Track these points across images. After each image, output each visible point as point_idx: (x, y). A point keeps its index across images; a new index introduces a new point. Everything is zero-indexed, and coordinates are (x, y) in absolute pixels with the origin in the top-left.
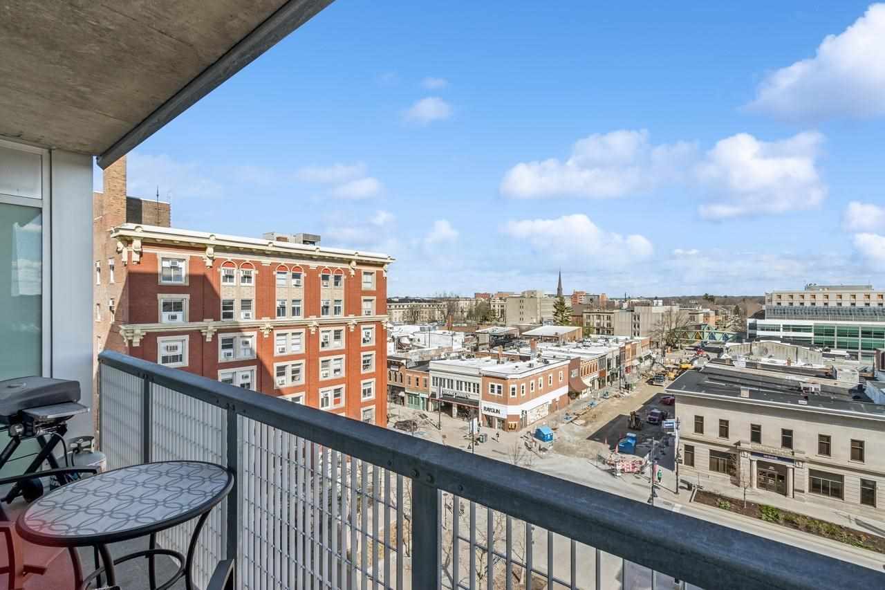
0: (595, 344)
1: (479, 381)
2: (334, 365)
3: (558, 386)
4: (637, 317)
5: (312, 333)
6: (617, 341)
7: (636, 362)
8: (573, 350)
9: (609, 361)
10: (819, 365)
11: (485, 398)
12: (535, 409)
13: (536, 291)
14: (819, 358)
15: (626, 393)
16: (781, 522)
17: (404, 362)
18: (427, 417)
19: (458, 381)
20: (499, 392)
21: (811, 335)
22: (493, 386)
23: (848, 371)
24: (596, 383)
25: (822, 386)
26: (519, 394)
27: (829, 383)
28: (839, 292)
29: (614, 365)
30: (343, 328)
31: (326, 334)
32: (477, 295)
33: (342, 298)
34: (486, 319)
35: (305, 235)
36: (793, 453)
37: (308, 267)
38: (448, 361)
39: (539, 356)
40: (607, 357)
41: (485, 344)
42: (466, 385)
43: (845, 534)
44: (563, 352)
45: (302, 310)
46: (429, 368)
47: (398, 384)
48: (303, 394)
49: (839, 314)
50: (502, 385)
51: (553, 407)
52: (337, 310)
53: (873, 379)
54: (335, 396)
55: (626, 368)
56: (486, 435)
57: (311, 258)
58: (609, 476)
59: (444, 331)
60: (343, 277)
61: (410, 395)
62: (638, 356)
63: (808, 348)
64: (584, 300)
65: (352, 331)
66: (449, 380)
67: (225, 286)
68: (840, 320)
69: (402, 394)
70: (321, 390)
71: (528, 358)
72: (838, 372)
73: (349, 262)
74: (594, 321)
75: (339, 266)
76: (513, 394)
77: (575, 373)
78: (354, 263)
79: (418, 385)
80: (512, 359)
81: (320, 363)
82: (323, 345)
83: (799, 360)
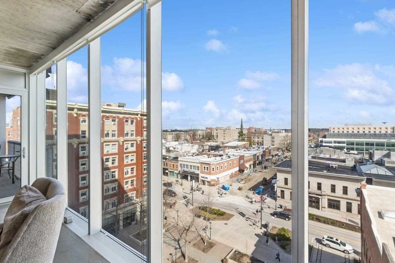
0: (253, 149)
1: (199, 165)
2: (130, 158)
3: (234, 167)
4: (273, 138)
5: (121, 144)
6: (263, 148)
7: (271, 157)
8: (242, 152)
9: (258, 156)
11: (201, 172)
12: (224, 177)
13: (230, 127)
15: (264, 170)
16: (315, 220)
17: (168, 157)
18: (178, 181)
19: (190, 166)
20: (207, 170)
21: (345, 145)
22: (205, 167)
24: (252, 166)
26: (216, 170)
27: (342, 164)
28: (364, 127)
29: (260, 158)
30: (135, 142)
31: (128, 145)
32: (207, 128)
33: (134, 130)
34: (210, 139)
35: (119, 103)
36: (321, 192)
37: (119, 117)
38: (187, 157)
39: (227, 154)
40: (257, 155)
41: (206, 150)
42: (194, 167)
43: (338, 224)
44: (239, 153)
45: (116, 135)
46: (178, 160)
47: (165, 167)
48: (117, 170)
50: (208, 167)
51: (232, 176)
52: (132, 135)
53: (362, 162)
54: (131, 171)
55: (266, 160)
56: (201, 188)
57: (120, 113)
58: (250, 203)
59: (189, 144)
60: (135, 121)
61: (170, 172)
62: (271, 154)
63: (340, 150)
64: (253, 131)
65: (138, 143)
66: (186, 165)
67: (82, 125)
68: (357, 138)
69: (167, 171)
70: (125, 168)
71: (222, 156)
72: (346, 160)
73: (137, 115)
74: (256, 140)
75: (133, 116)
76: (213, 170)
77: (242, 161)
78: (139, 115)
79: (174, 167)
80: (216, 156)
81: (125, 157)
82: (126, 149)
83: (336, 155)
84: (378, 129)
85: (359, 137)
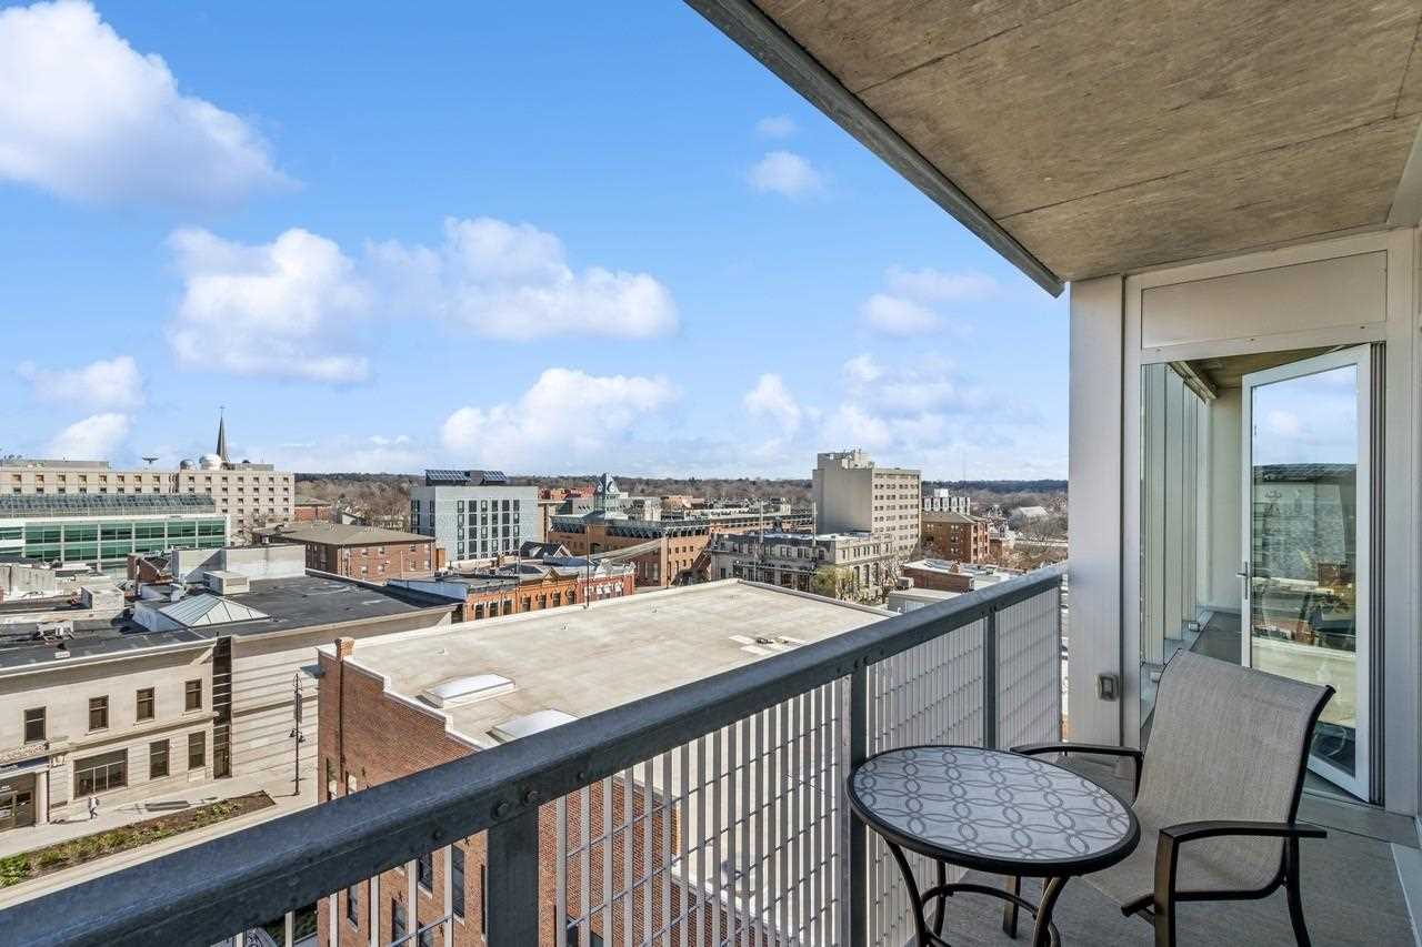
10: (53, 591)
14: (50, 579)
16: (35, 872)
21: (21, 543)
23: (108, 592)
25: (76, 623)
27: (82, 615)
28: (62, 470)
36: (46, 745)
43: (136, 833)
49: (67, 506)
53: (138, 598)
63: (30, 566)
68: (69, 515)
72: (94, 596)
83: (15, 588)
84: (129, 479)
85: (76, 510)
